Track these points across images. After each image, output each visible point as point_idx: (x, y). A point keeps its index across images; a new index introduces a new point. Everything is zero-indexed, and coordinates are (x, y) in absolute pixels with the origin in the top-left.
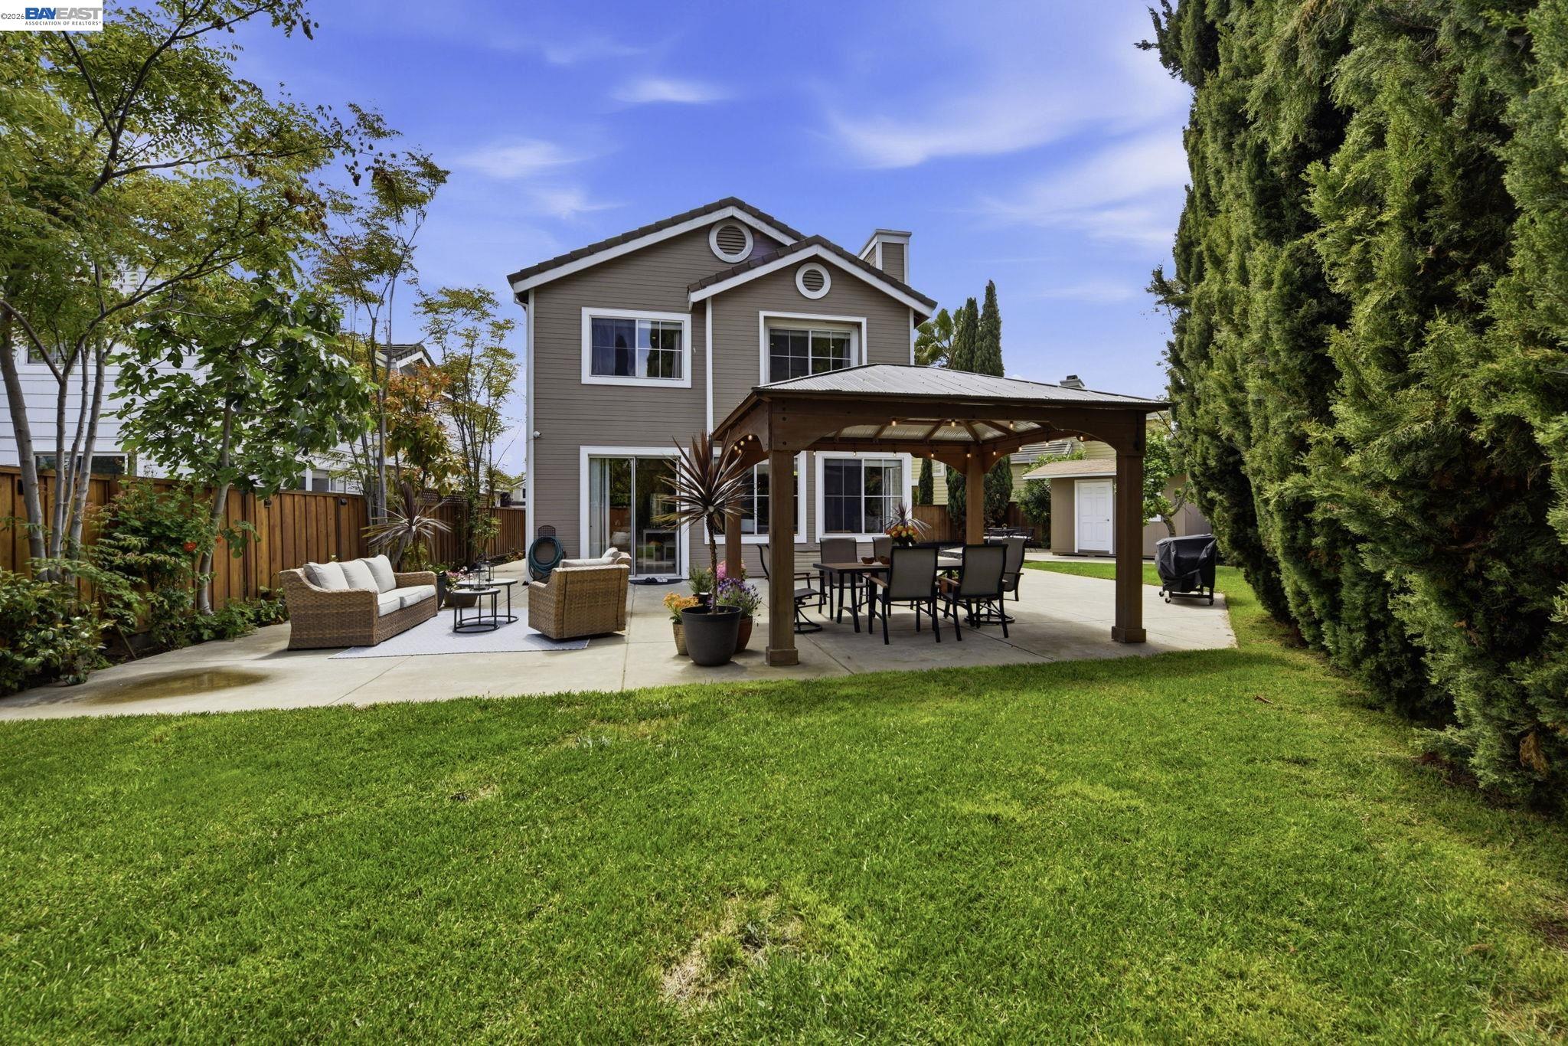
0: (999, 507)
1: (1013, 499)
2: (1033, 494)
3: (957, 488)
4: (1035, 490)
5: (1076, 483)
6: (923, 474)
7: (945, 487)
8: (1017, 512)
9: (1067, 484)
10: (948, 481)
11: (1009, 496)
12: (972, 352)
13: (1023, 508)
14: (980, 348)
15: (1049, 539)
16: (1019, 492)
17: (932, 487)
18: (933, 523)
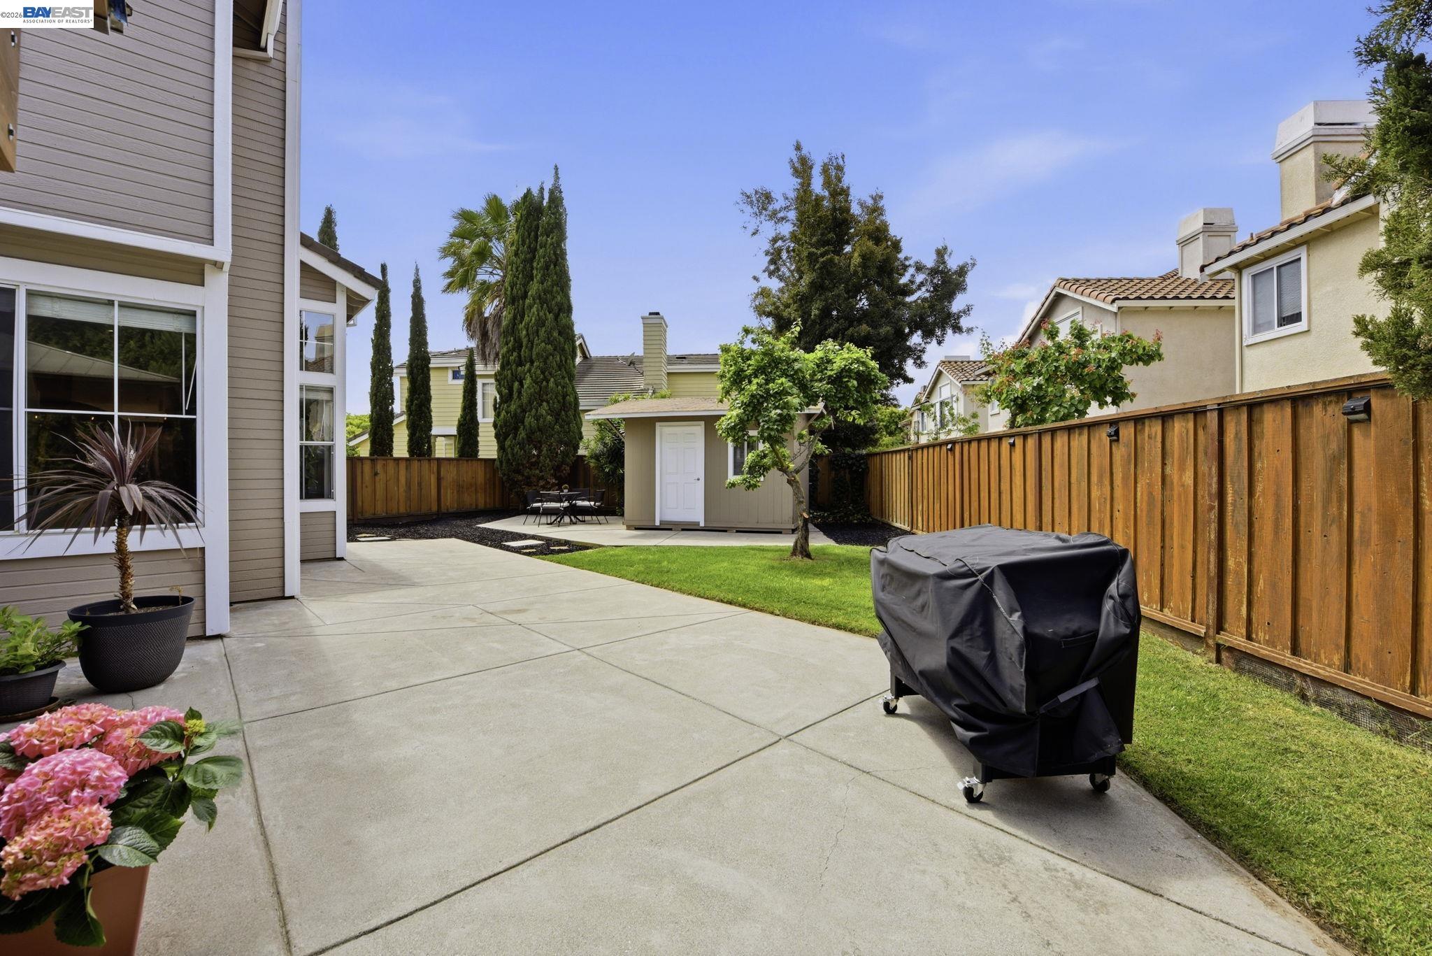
0: (563, 462)
1: (581, 452)
2: (605, 445)
3: (506, 436)
4: (608, 440)
5: (659, 427)
6: (464, 416)
7: (492, 432)
8: (587, 467)
9: (646, 426)
10: (495, 425)
11: (576, 448)
12: (533, 251)
13: (592, 463)
14: (543, 246)
15: (622, 505)
16: (590, 442)
17: (477, 435)
18: (476, 484)
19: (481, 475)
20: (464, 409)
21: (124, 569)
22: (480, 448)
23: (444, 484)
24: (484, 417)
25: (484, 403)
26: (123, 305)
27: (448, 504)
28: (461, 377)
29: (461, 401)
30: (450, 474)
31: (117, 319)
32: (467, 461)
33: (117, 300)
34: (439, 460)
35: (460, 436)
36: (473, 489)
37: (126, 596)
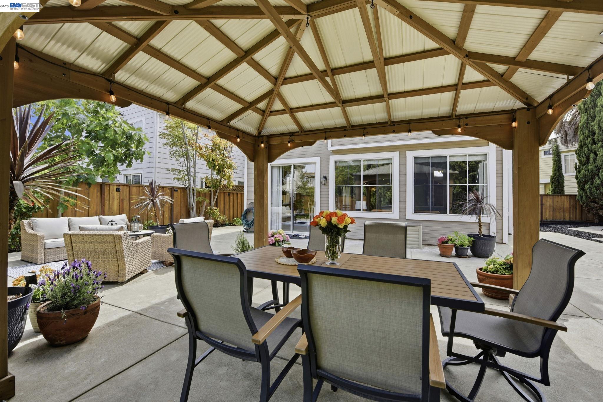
3: (585, 183)
10: (577, 177)
17: (563, 183)
18: (564, 207)
19: (567, 203)
20: (554, 170)
21: (480, 226)
22: (565, 189)
23: (544, 207)
24: (565, 173)
25: (565, 165)
26: (469, 155)
27: (547, 217)
28: (550, 154)
29: (552, 165)
30: (548, 202)
31: (468, 159)
32: (558, 196)
33: (467, 154)
34: (541, 195)
35: (552, 184)
36: (562, 210)
37: (480, 233)
